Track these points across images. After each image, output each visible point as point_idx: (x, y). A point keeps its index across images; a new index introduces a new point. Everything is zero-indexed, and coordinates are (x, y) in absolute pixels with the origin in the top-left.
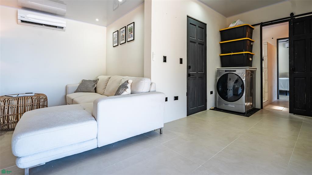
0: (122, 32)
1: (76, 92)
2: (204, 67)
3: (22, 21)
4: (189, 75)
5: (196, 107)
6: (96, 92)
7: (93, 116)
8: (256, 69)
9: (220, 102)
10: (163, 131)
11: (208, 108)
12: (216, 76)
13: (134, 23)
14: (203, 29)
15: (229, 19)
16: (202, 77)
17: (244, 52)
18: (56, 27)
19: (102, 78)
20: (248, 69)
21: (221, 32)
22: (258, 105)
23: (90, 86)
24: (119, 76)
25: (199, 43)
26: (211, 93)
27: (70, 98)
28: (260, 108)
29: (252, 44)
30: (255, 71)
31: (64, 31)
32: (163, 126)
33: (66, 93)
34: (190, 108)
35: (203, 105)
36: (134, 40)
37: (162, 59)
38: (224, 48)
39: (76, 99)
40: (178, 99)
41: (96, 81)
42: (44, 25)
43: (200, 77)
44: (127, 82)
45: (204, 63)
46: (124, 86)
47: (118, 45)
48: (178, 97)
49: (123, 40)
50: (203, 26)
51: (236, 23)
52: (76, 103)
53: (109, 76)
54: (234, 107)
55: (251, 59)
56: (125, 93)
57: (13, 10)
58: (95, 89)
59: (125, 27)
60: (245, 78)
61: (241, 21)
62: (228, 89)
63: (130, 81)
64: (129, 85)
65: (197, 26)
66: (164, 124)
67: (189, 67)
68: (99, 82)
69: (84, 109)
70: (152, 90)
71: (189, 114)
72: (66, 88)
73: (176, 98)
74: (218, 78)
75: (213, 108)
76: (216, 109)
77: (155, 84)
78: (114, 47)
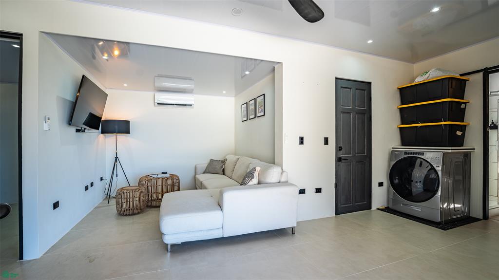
0: (251, 105)
1: (204, 173)
2: (366, 147)
3: (158, 104)
4: (339, 160)
5: (351, 204)
6: (224, 174)
7: (219, 205)
8: (474, 149)
9: (395, 201)
10: (296, 230)
11: (374, 207)
12: (390, 159)
13: (264, 95)
14: (365, 90)
15: (417, 67)
16: (363, 162)
17: (443, 123)
18: (185, 105)
19: (231, 158)
20: (450, 151)
21: (401, 90)
22: (477, 212)
23: (218, 167)
24: (249, 158)
25: (356, 113)
26: (381, 184)
27: (199, 181)
28: (482, 218)
29: (463, 106)
30: (470, 152)
31: (193, 108)
32: (295, 225)
33: (196, 174)
34: (341, 205)
35: (365, 203)
36: (264, 115)
37: (298, 141)
38: (405, 115)
39: (205, 183)
40: (320, 192)
41: (224, 162)
42: (176, 105)
43: (358, 162)
44: (255, 169)
45: (366, 140)
46: (250, 175)
47: (247, 120)
48: (321, 189)
49: (253, 114)
50: (365, 87)
51: (427, 75)
52: (205, 188)
53: (237, 157)
54: (420, 210)
55: (459, 133)
56: (251, 183)
57: (151, 94)
58: (223, 170)
59: (255, 99)
60: (441, 167)
61: (438, 71)
62: (412, 181)
63: (258, 169)
64: (256, 174)
65: (354, 89)
66: (298, 223)
67: (339, 149)
68: (227, 163)
69: (212, 197)
70: (283, 179)
71: (338, 213)
72: (196, 168)
73: (318, 190)
74: (393, 163)
75: (383, 208)
76: (387, 210)
77: (287, 173)
78: (243, 121)
